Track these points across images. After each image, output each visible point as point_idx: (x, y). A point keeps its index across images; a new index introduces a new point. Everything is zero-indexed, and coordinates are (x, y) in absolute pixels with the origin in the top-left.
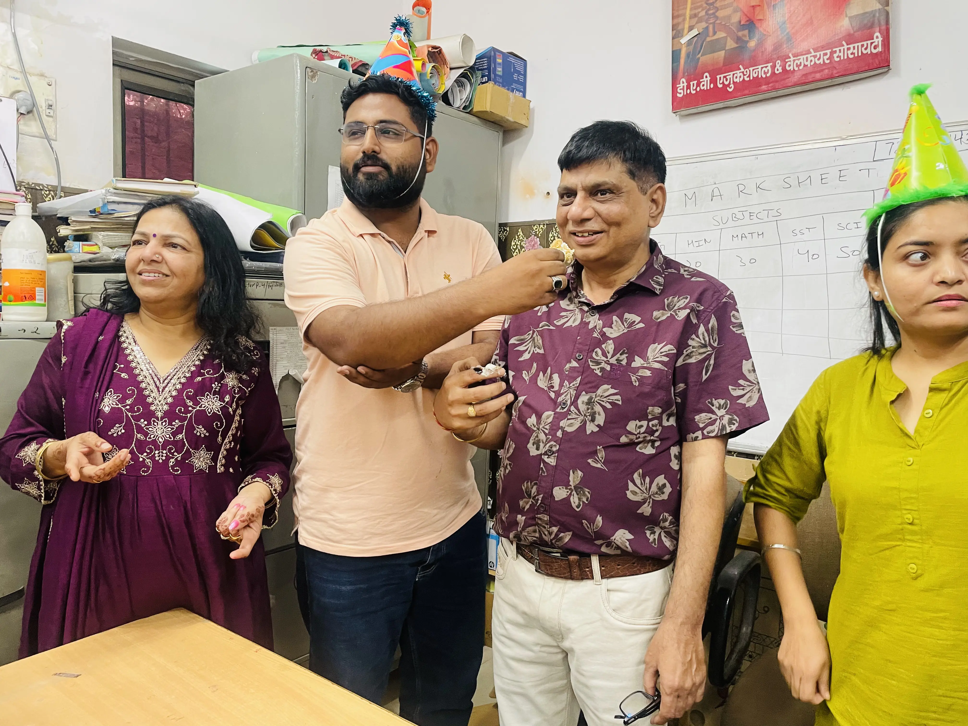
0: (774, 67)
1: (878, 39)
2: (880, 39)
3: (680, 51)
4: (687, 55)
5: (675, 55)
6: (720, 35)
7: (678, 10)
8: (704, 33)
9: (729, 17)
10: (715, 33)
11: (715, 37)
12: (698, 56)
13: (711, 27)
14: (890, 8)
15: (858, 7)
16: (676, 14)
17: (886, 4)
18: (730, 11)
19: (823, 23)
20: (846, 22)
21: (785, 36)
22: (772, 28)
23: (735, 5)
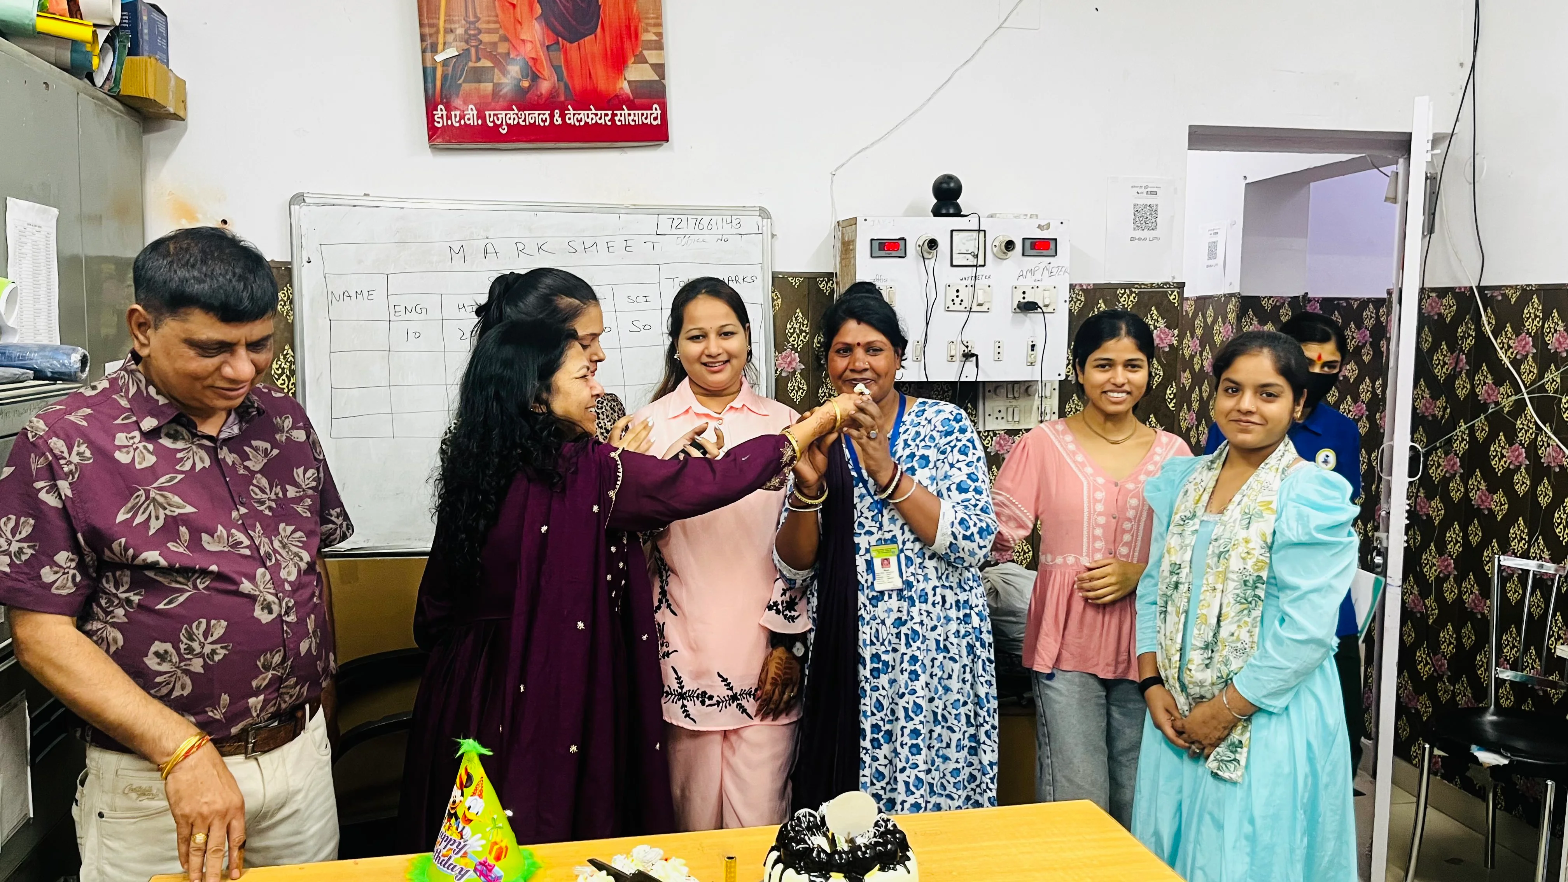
0: (552, 116)
1: (656, 111)
2: (659, 112)
3: (434, 69)
4: (445, 77)
5: (428, 74)
6: (486, 63)
7: (428, 18)
8: (463, 56)
9: (495, 44)
10: (478, 59)
11: (479, 64)
12: (460, 82)
13: (473, 50)
14: (666, 82)
15: (636, 73)
16: (426, 21)
17: (662, 76)
18: (495, 38)
19: (602, 81)
20: (625, 86)
21: (562, 84)
22: (547, 71)
23: (501, 32)
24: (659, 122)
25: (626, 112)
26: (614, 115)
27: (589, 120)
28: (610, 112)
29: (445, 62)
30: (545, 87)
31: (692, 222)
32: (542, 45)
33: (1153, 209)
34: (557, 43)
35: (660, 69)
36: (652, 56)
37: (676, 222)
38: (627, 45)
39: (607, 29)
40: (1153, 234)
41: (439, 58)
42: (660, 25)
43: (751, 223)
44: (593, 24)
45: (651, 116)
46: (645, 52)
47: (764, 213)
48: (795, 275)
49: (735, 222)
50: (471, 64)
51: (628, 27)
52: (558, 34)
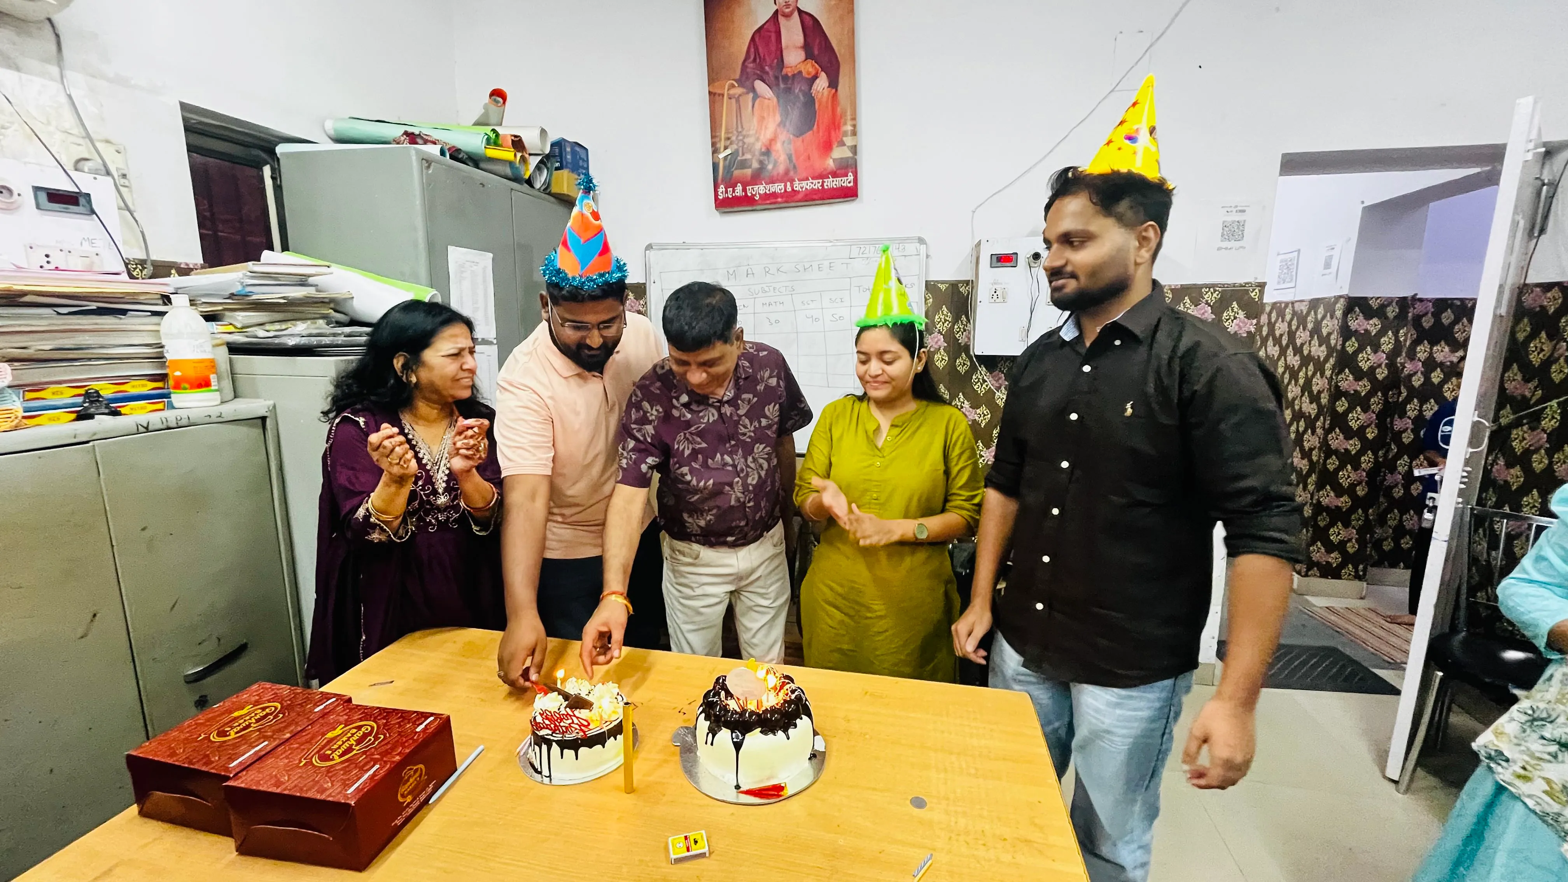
0: (785, 186)
1: (851, 177)
2: (852, 178)
3: (718, 163)
4: (724, 168)
5: (715, 167)
6: (747, 156)
7: (716, 132)
8: (736, 153)
10: (743, 155)
11: (744, 158)
12: (733, 169)
13: (740, 149)
14: (858, 157)
15: (839, 153)
16: (715, 135)
17: (856, 153)
19: (817, 160)
21: (792, 166)
22: (783, 158)
23: (757, 135)
24: (852, 184)
25: (831, 179)
26: (823, 182)
27: (808, 187)
28: (821, 181)
29: (725, 158)
30: (782, 168)
31: (872, 249)
33: (1241, 225)
34: (790, 138)
35: (854, 149)
36: (849, 141)
37: (863, 249)
38: (833, 135)
39: (820, 125)
40: (1238, 244)
41: (721, 156)
42: (855, 119)
43: (911, 248)
44: (813, 122)
45: (846, 182)
47: (921, 241)
48: (943, 282)
49: (901, 248)
50: (739, 158)
51: (834, 123)
52: (790, 132)
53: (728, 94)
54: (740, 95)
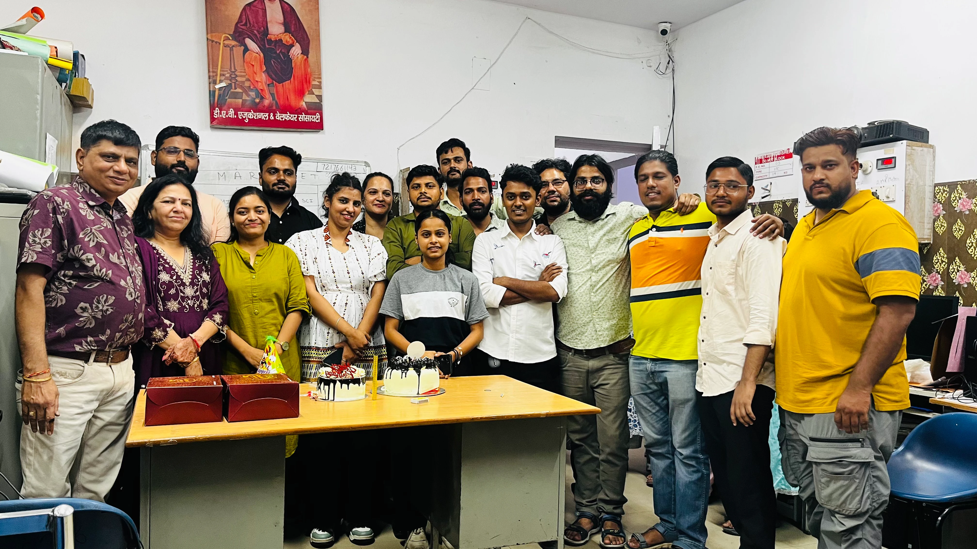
0: (269, 116)
1: (318, 116)
3: (214, 92)
4: (219, 96)
5: (212, 94)
6: (239, 90)
7: (213, 68)
8: (229, 86)
9: (243, 82)
10: (236, 89)
11: (236, 91)
12: (227, 98)
13: (233, 84)
14: (323, 103)
16: (211, 70)
17: (321, 100)
18: (244, 79)
19: (293, 101)
20: (304, 104)
21: (274, 102)
22: (268, 95)
23: (247, 77)
24: (319, 121)
25: (304, 115)
26: (298, 117)
27: (287, 118)
29: (220, 89)
30: (266, 102)
31: (333, 167)
32: (266, 84)
34: (273, 83)
35: (320, 97)
36: (316, 92)
37: (326, 166)
38: (305, 86)
39: (296, 78)
41: (217, 87)
42: (320, 78)
43: (361, 168)
44: (289, 75)
45: (315, 118)
46: (313, 90)
47: (367, 164)
49: (353, 168)
50: (232, 90)
51: (306, 78)
52: (273, 79)
53: (224, 44)
54: (233, 46)
